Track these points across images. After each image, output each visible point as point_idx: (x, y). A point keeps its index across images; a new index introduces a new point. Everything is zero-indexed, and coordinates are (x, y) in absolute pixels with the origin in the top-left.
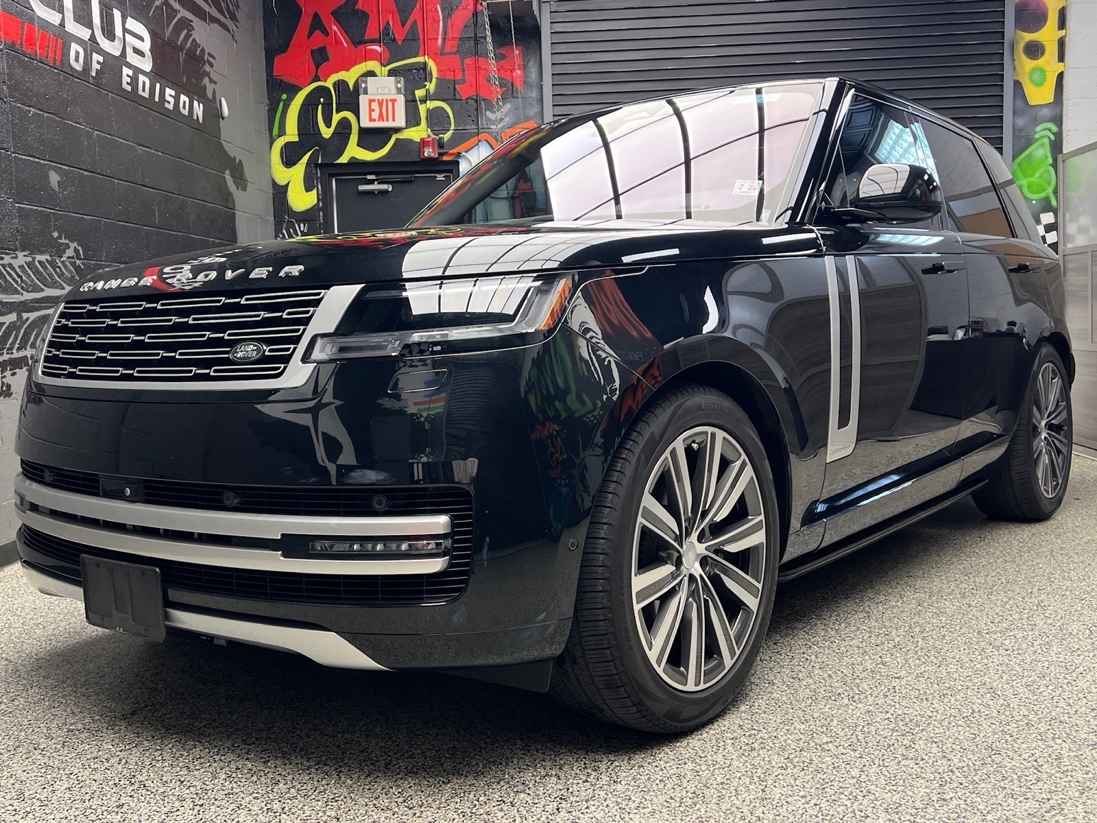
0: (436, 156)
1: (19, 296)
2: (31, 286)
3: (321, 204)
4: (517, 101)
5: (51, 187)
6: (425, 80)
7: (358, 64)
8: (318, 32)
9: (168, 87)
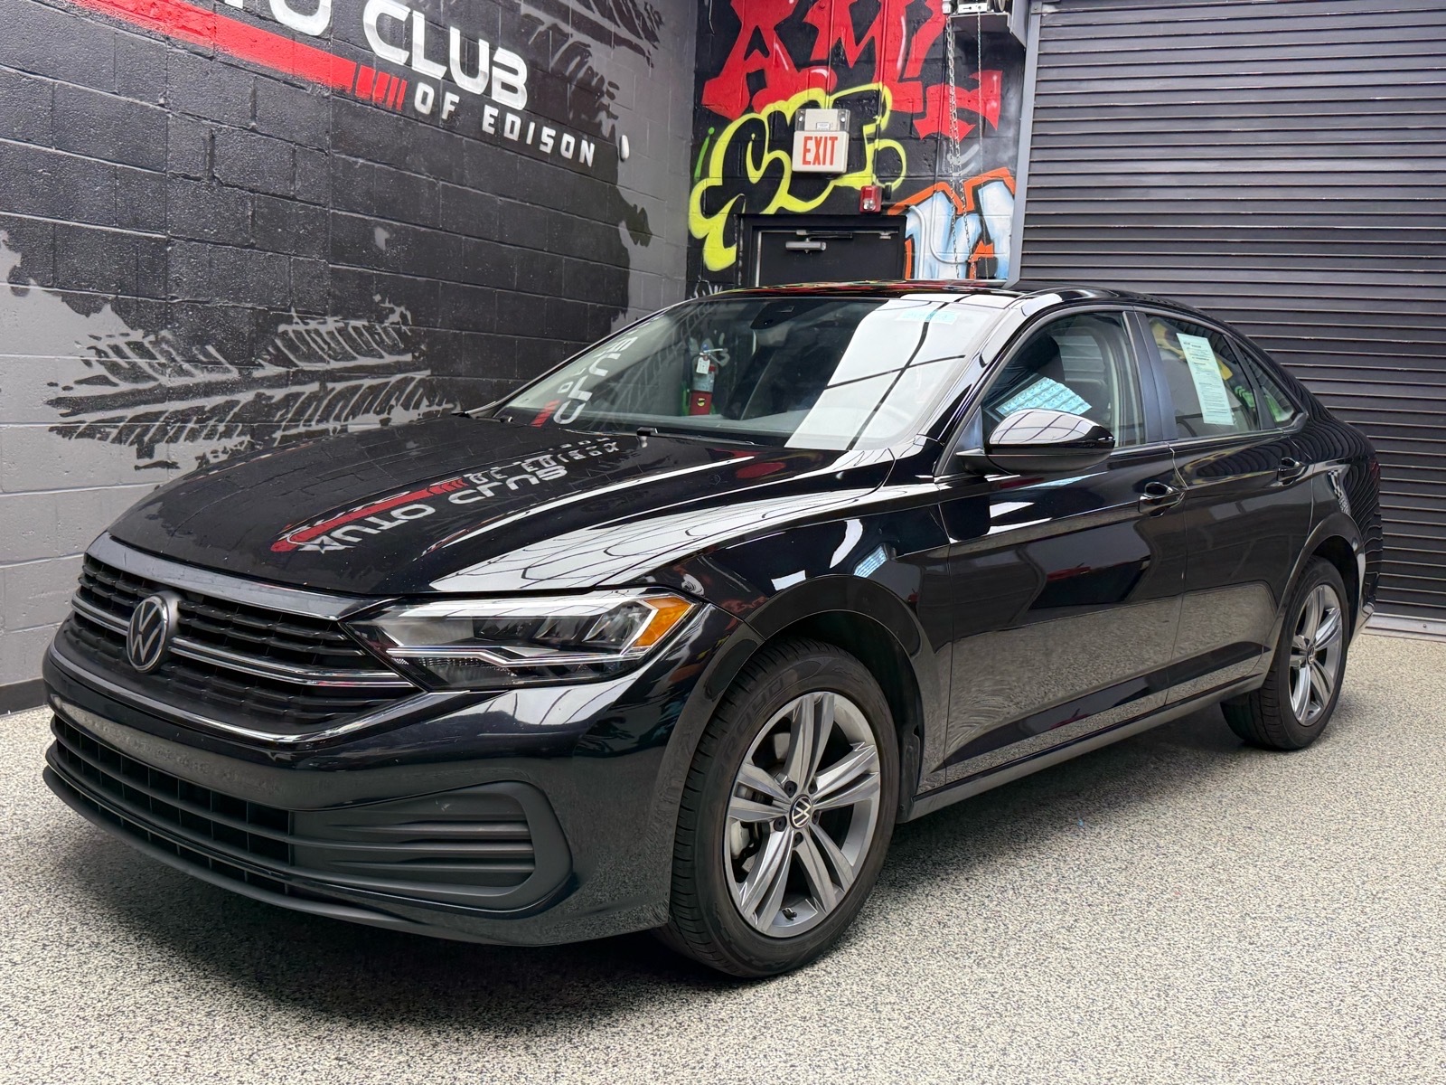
0: (879, 209)
1: (324, 364)
2: (340, 353)
3: (740, 263)
4: (989, 141)
5: (376, 246)
6: (877, 113)
7: (799, 92)
8: (757, 51)
9: (547, 126)
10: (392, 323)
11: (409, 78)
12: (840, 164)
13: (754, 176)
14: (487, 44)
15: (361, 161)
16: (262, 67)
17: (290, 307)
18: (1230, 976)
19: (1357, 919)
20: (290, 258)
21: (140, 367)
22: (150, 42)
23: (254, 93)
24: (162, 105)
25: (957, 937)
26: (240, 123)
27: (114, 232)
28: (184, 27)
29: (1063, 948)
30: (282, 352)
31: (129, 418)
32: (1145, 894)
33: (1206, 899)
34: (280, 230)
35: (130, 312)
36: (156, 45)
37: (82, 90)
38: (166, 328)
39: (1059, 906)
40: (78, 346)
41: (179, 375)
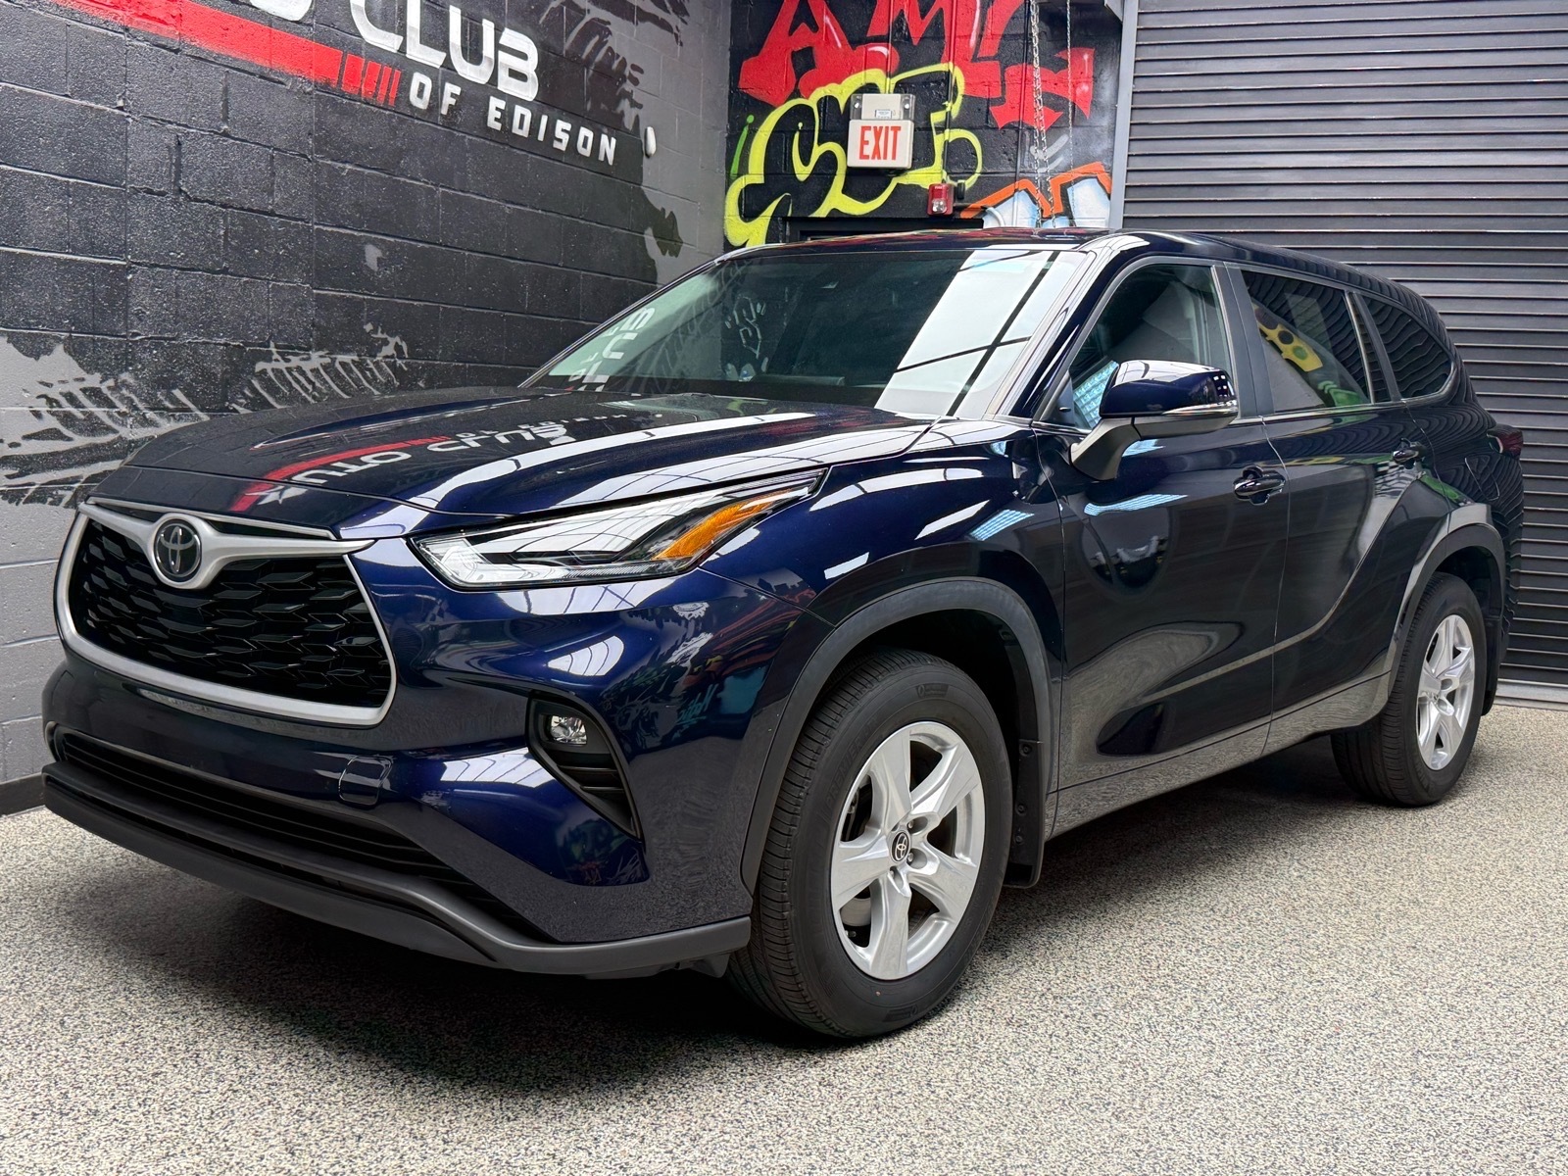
0: (950, 211)
2: (327, 394)
4: (1079, 131)
5: (366, 266)
6: (947, 99)
7: (854, 73)
8: (803, 24)
9: (561, 119)
10: (387, 357)
11: (403, 66)
12: (904, 159)
13: (802, 172)
14: (492, 25)
15: (350, 167)
16: (237, 60)
17: (268, 342)
18: (1407, 1126)
19: (1545, 1056)
20: (268, 283)
21: (97, 418)
22: (107, 34)
23: (226, 90)
24: (121, 108)
25: (1090, 1086)
26: (210, 126)
27: (66, 259)
28: (145, 16)
29: (1213, 1096)
30: (260, 394)
31: (85, 478)
32: (1300, 1029)
33: (1371, 1035)
34: (256, 251)
35: (85, 353)
36: (114, 38)
37: (30, 93)
38: (127, 370)
39: (1204, 1046)
40: (26, 395)
41: (143, 425)
